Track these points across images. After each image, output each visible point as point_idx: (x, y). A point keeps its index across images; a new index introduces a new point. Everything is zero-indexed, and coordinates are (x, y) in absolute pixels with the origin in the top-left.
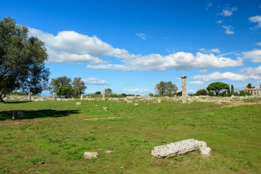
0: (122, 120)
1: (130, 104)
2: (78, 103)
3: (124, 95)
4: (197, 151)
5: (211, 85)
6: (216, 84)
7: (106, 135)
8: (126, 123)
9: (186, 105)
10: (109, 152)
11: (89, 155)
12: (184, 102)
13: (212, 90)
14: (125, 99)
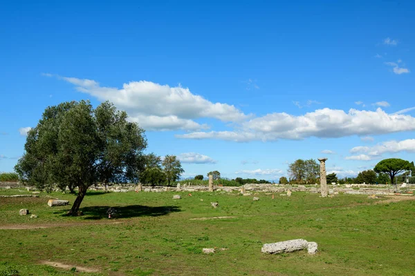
0: (237, 220)
1: (247, 199)
2: (176, 197)
3: (240, 182)
4: (304, 249)
5: (381, 163)
6: (390, 161)
7: (219, 236)
8: (240, 224)
9: (327, 199)
10: (224, 249)
11: (207, 250)
12: (324, 194)
13: (384, 171)
14: (241, 189)
